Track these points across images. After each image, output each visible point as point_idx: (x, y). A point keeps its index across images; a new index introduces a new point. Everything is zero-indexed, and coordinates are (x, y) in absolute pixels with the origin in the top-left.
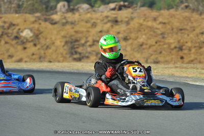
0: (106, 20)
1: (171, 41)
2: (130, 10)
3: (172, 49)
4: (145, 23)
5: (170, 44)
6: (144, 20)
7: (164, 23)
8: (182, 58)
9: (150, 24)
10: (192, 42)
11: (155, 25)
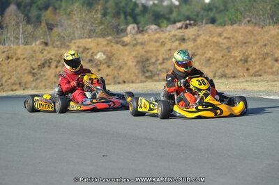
0: (174, 39)
1: (237, 54)
2: (196, 27)
3: (238, 62)
4: (211, 39)
5: (235, 57)
6: (210, 37)
7: (229, 38)
8: (248, 69)
9: (215, 39)
10: (256, 54)
11: (220, 40)
